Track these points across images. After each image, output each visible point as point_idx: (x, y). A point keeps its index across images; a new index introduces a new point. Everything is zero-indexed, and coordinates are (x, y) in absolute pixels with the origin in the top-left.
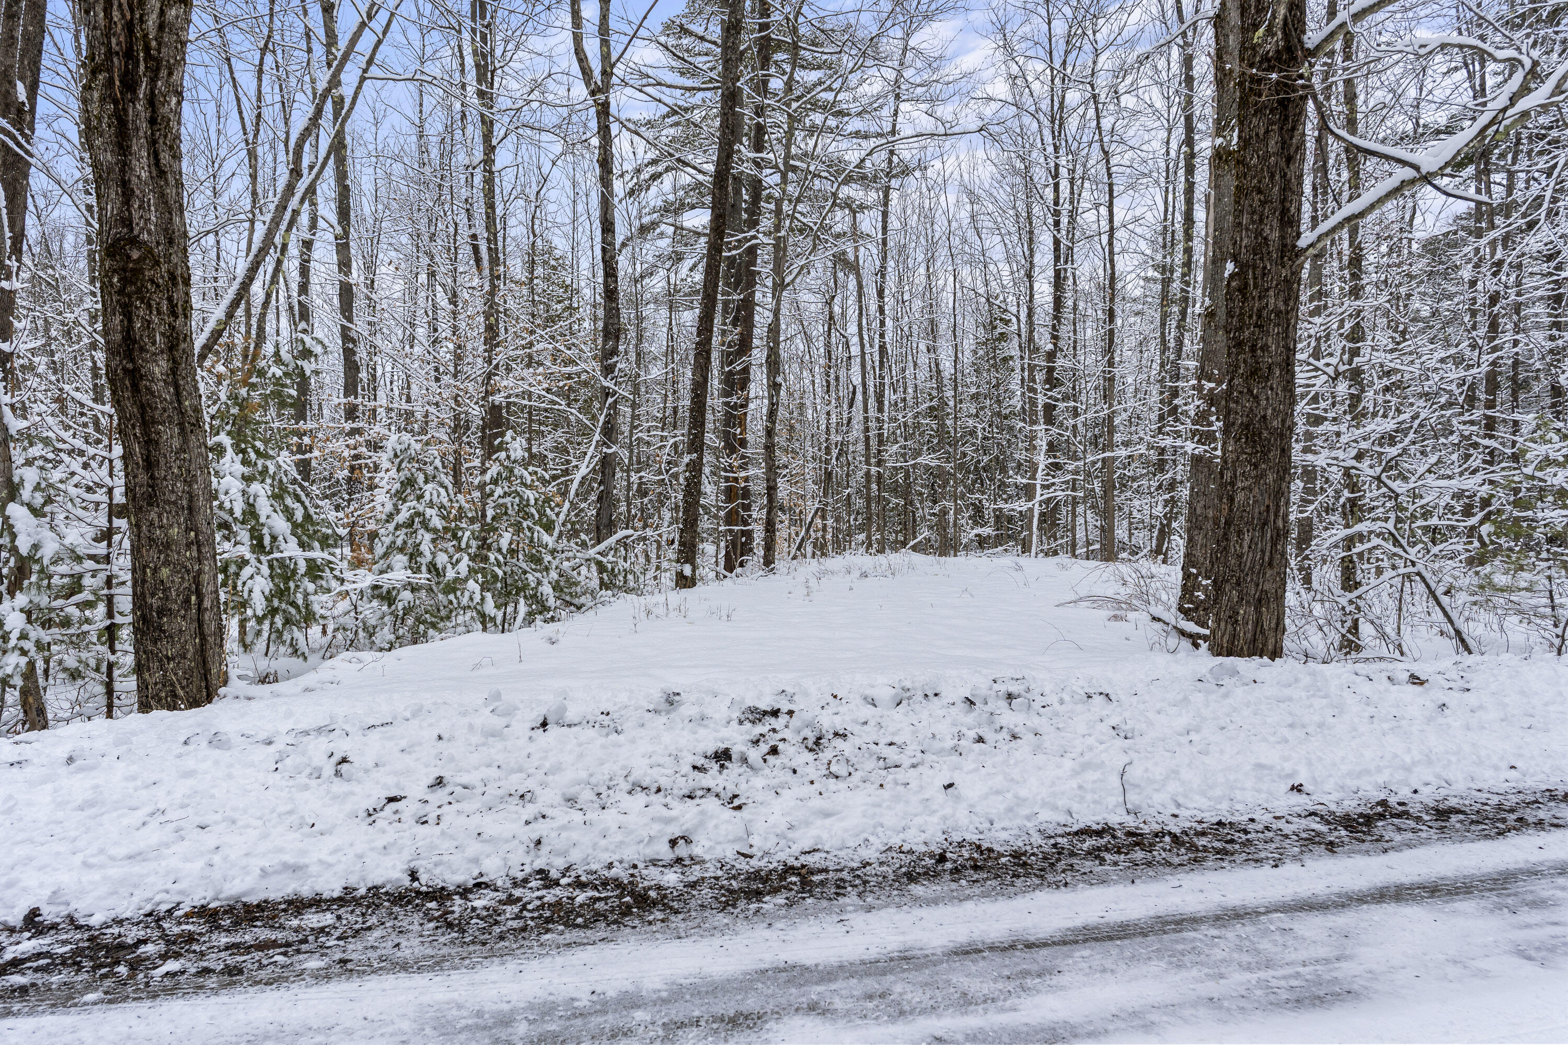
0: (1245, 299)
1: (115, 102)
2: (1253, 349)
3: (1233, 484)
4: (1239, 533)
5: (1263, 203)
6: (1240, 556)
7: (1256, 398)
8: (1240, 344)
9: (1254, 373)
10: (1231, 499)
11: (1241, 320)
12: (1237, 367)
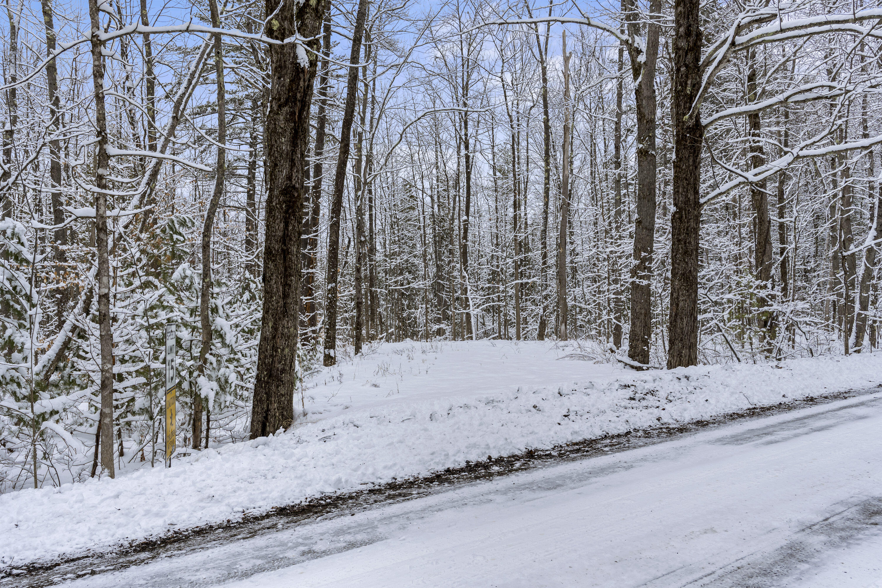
0: (681, 222)
1: (295, 123)
2: (685, 243)
3: (678, 298)
4: (681, 319)
5: (688, 184)
6: (682, 329)
7: (687, 263)
8: (679, 241)
9: (686, 253)
10: (677, 305)
11: (679, 230)
12: (678, 250)
